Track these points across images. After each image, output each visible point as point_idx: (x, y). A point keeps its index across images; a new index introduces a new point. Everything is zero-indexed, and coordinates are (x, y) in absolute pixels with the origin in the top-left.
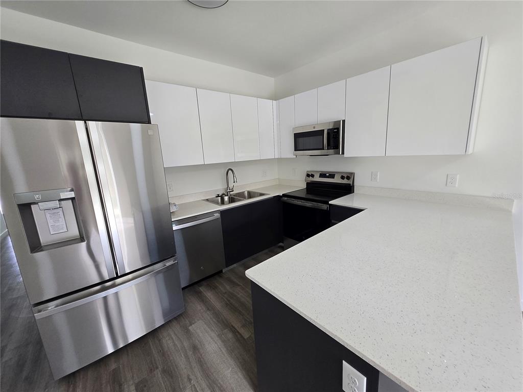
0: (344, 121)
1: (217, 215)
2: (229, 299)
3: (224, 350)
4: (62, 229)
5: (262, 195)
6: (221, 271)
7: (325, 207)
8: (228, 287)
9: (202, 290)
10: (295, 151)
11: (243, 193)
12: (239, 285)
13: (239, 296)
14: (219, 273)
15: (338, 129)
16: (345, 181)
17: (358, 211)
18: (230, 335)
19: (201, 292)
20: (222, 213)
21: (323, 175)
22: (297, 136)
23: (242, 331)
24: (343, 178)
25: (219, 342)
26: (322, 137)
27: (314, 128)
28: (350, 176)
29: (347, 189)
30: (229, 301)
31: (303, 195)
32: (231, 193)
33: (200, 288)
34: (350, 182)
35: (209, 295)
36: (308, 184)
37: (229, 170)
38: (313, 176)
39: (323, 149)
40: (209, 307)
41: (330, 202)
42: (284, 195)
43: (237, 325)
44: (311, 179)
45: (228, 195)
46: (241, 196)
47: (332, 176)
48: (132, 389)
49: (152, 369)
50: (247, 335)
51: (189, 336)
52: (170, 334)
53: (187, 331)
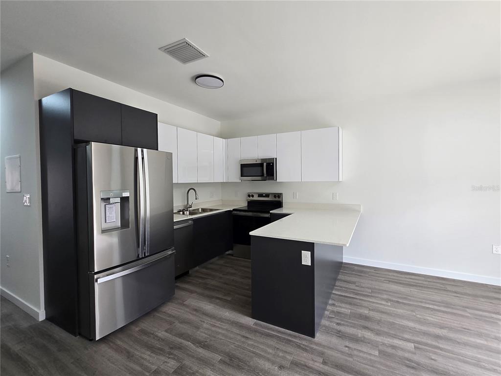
0: (276, 159)
4: (113, 219)
6: (188, 272)
7: (267, 215)
8: (199, 280)
10: (241, 177)
11: (198, 209)
15: (273, 164)
16: (277, 199)
18: (218, 301)
20: (194, 221)
21: (260, 195)
22: (243, 167)
23: (224, 297)
24: (275, 197)
30: (205, 287)
34: (280, 200)
36: (248, 202)
38: (253, 196)
39: (263, 176)
41: (271, 212)
42: (234, 210)
43: (220, 296)
44: (251, 198)
47: (267, 195)
48: (164, 333)
49: (171, 323)
50: (229, 299)
51: (187, 306)
52: (171, 309)
53: (184, 305)
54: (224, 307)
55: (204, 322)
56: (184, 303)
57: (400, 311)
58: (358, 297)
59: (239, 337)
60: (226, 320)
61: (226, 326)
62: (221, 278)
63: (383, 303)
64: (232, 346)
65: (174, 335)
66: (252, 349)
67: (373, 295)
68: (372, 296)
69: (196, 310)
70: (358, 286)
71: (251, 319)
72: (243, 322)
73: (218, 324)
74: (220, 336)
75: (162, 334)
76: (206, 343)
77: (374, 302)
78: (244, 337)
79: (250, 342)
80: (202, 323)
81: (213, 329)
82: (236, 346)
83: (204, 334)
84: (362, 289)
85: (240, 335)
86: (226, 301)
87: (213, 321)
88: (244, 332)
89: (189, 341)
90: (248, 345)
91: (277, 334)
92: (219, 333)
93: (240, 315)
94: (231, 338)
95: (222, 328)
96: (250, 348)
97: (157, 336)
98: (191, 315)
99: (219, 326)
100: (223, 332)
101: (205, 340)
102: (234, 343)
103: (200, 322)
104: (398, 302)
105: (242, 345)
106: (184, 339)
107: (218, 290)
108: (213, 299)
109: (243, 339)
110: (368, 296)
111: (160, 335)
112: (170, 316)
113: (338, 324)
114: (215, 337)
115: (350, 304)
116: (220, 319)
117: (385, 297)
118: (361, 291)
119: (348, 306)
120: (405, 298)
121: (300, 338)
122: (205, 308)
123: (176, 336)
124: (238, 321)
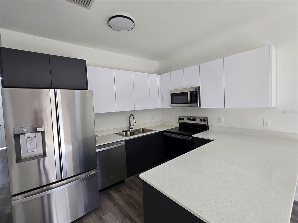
0: (199, 87)
1: (123, 143)
2: (129, 199)
5: (151, 131)
6: (124, 180)
7: (190, 138)
8: (128, 191)
9: (111, 193)
10: (171, 104)
12: (135, 190)
14: (123, 182)
15: (196, 92)
17: (209, 141)
19: (110, 194)
20: (126, 141)
21: (189, 119)
22: (173, 95)
24: (201, 120)
26: (187, 96)
27: (182, 91)
28: (205, 120)
29: (204, 128)
30: (129, 200)
31: (177, 131)
32: (132, 129)
33: (110, 192)
34: (205, 123)
35: (116, 196)
36: (180, 124)
37: (131, 115)
38: (183, 119)
39: (188, 103)
40: (116, 204)
41: (193, 136)
42: (165, 131)
44: (182, 121)
45: (130, 131)
46: (138, 131)
47: (194, 119)
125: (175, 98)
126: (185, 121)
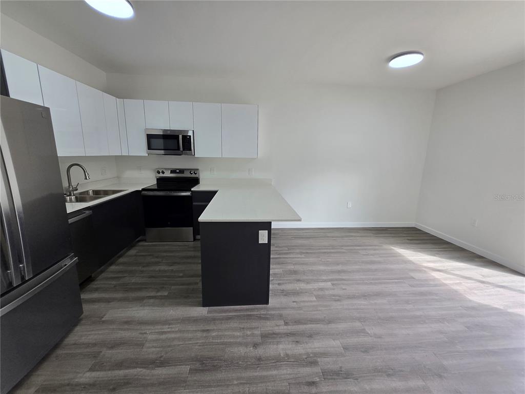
3: (156, 308)
7: (188, 194)
8: (113, 282)
9: (84, 297)
10: (149, 149)
11: (87, 192)
12: (124, 277)
13: (132, 282)
14: (89, 279)
15: (190, 136)
17: (214, 193)
18: (152, 301)
21: (173, 171)
22: (150, 137)
23: (159, 294)
24: (191, 173)
25: (148, 308)
26: (177, 140)
28: (196, 171)
30: (126, 288)
32: (75, 192)
34: (196, 176)
36: (160, 180)
37: (74, 165)
38: (163, 173)
39: (178, 149)
41: (192, 190)
42: (143, 190)
43: (152, 294)
44: (161, 175)
45: (70, 195)
47: (182, 171)
48: (88, 374)
49: (95, 356)
50: (166, 294)
51: (111, 322)
52: (83, 334)
53: (104, 322)
54: (163, 305)
55: (146, 333)
56: (103, 319)
57: (311, 260)
58: (281, 256)
59: (199, 334)
60: (173, 320)
61: (176, 327)
62: (142, 272)
63: (299, 256)
64: (197, 347)
65: (109, 370)
66: (219, 341)
67: (290, 251)
68: (290, 253)
69: (127, 323)
70: (276, 247)
71: (202, 308)
72: (195, 315)
73: (166, 328)
74: (176, 343)
75: (87, 377)
76: (162, 359)
77: (293, 258)
78: (203, 331)
79: (214, 334)
80: (145, 335)
81: (164, 337)
82: (200, 346)
83: (154, 349)
84: (281, 249)
85: (198, 330)
86: (162, 298)
87: (158, 328)
88: (201, 326)
89: (136, 367)
90: (213, 337)
91: (236, 314)
92: (174, 339)
93: (188, 308)
94: (190, 339)
95: (173, 332)
96: (216, 341)
97: (78, 385)
98: (122, 332)
99: (169, 330)
100: (178, 335)
101: (159, 356)
102: (197, 343)
103: (140, 336)
104: (307, 253)
105: (207, 341)
106: (128, 368)
107: (146, 288)
108: (145, 301)
109: (205, 334)
110: (287, 253)
111: (82, 380)
112: (88, 345)
113: (279, 284)
114: (169, 346)
115: (279, 264)
116: (166, 322)
117: (298, 251)
118: (281, 251)
119: (278, 266)
120: (310, 249)
121: (257, 309)
122: (138, 315)
123: (114, 370)
124: (189, 316)
125: (153, 141)
126: (168, 174)
